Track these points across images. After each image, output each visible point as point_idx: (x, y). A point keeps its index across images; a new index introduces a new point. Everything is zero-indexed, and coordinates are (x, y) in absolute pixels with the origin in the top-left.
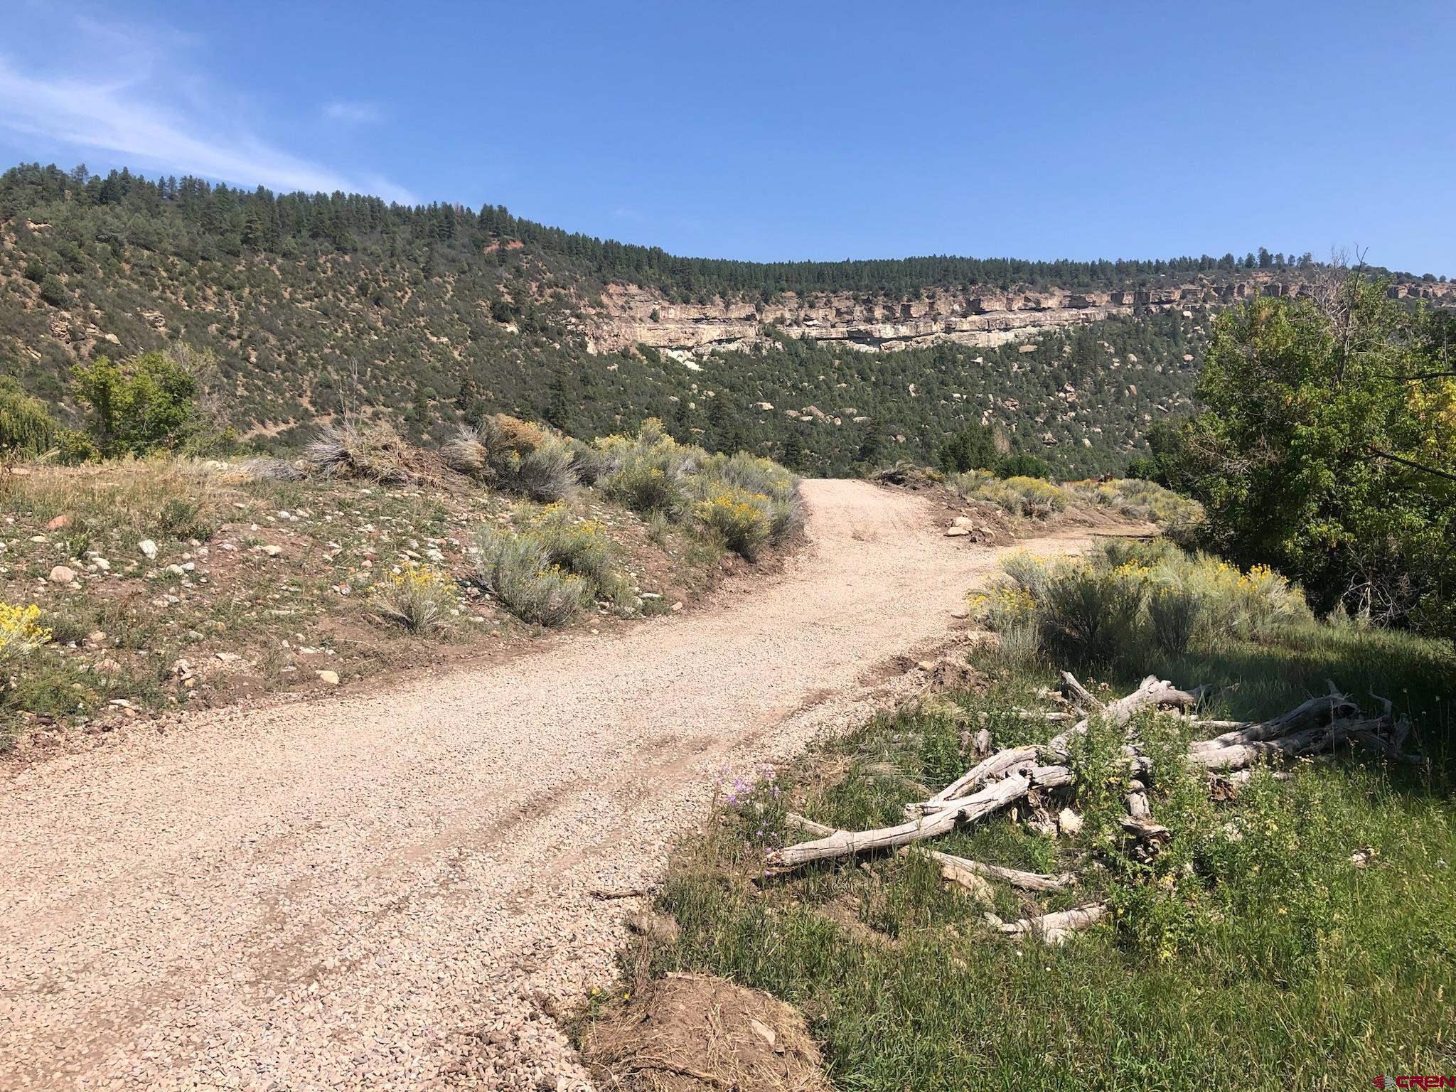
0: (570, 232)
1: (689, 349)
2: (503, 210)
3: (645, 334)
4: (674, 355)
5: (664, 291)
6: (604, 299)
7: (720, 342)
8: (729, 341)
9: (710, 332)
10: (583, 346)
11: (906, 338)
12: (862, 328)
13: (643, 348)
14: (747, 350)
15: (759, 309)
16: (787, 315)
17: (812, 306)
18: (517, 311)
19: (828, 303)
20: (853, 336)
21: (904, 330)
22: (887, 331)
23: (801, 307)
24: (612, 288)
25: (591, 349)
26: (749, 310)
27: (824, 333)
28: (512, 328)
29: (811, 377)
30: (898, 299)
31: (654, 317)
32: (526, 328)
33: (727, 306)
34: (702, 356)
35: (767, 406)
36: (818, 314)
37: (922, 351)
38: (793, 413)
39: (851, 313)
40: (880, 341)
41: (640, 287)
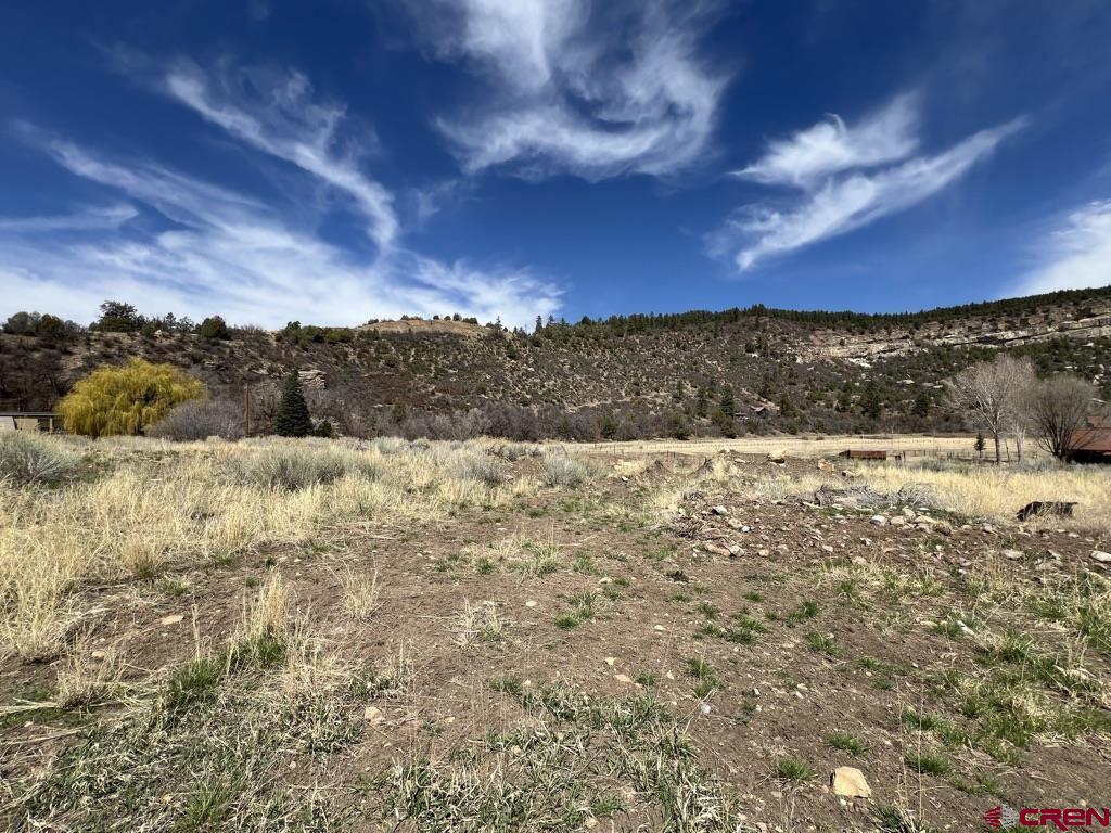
0: (799, 311)
1: (864, 357)
2: (762, 306)
3: (836, 352)
4: (854, 361)
5: (849, 330)
6: (812, 337)
7: (885, 352)
8: (891, 351)
9: (876, 348)
10: (795, 360)
11: (1024, 338)
12: (988, 335)
13: (833, 359)
14: (903, 355)
15: (911, 332)
16: (932, 334)
17: (950, 327)
18: (759, 347)
19: (962, 325)
20: (980, 341)
21: (1022, 333)
22: (1010, 335)
23: (942, 328)
24: (817, 332)
25: (799, 360)
26: (904, 333)
27: (959, 341)
28: (756, 355)
29: (945, 365)
30: (1018, 315)
31: (842, 343)
32: (764, 354)
33: (889, 334)
34: (872, 360)
35: (910, 381)
36: (954, 332)
37: (1039, 344)
38: (928, 385)
39: (979, 328)
40: (1004, 341)
41: (834, 330)
